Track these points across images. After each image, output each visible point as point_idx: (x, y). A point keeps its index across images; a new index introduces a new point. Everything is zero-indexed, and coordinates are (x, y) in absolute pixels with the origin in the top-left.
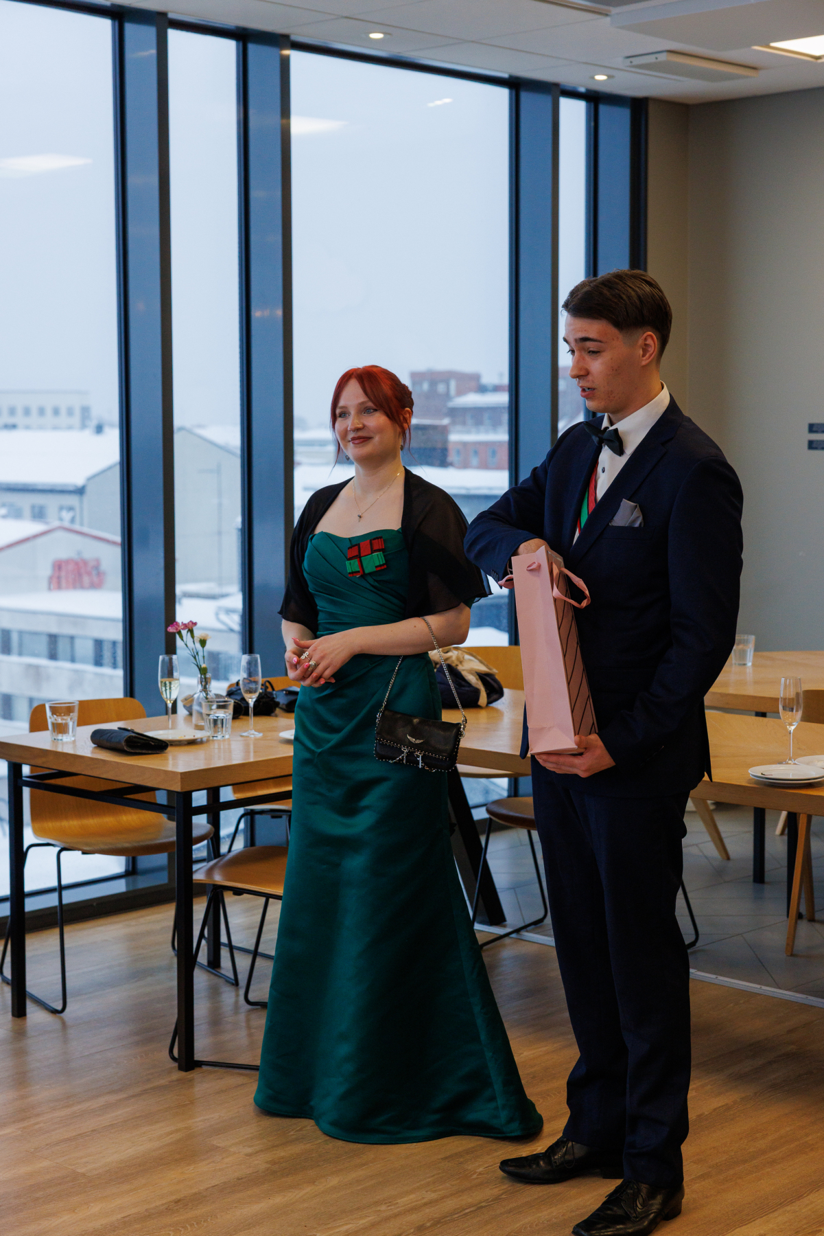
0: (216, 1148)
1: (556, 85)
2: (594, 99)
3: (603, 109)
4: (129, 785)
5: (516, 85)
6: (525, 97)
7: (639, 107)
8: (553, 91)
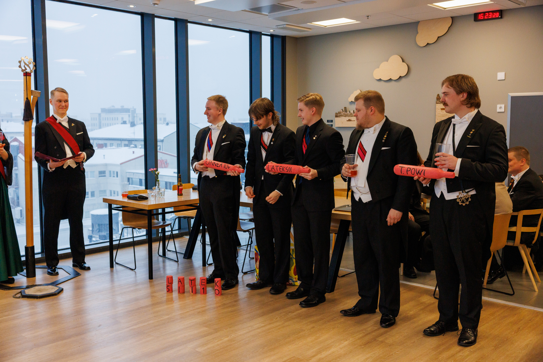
1: (261, 33)
2: (272, 36)
3: (275, 39)
4: (138, 209)
5: (251, 33)
6: (253, 35)
7: (283, 39)
8: (260, 34)
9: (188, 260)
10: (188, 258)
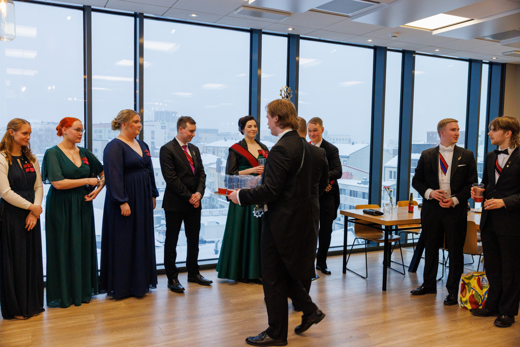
0: (393, 310)
2: (491, 64)
3: (494, 66)
5: (470, 61)
6: (473, 64)
7: (503, 66)
8: (481, 62)
9: (413, 273)
10: (413, 272)
